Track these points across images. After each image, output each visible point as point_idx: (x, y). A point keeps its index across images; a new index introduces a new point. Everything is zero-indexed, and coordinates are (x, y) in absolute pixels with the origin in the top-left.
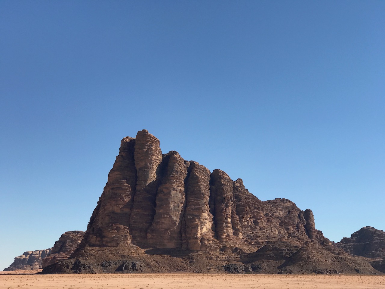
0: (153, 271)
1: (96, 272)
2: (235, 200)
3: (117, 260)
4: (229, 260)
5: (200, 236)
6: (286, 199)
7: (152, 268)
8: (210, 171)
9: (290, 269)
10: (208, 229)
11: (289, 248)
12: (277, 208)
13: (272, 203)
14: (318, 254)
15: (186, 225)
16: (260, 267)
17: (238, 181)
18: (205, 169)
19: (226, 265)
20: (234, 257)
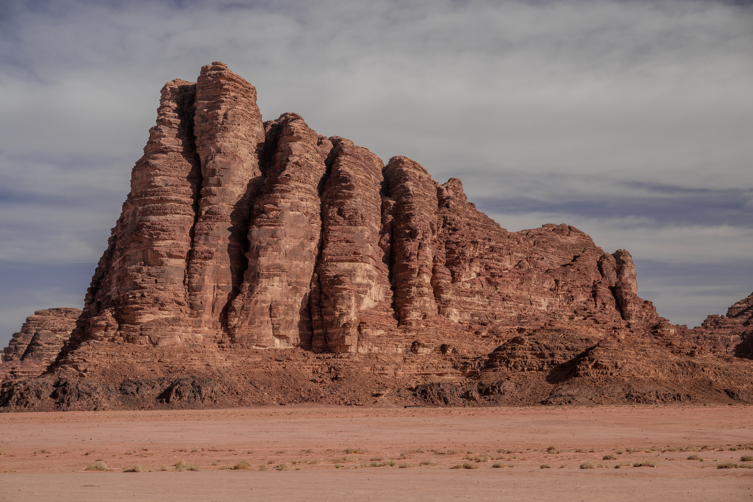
0: (241, 403)
1: (106, 407)
2: (441, 230)
3: (156, 377)
4: (426, 374)
5: (356, 318)
6: (567, 225)
7: (239, 396)
8: (381, 162)
9: (571, 392)
10: (375, 301)
11: (569, 344)
12: (545, 249)
13: (532, 237)
14: (638, 357)
15: (321, 293)
16: (499, 391)
17: (449, 184)
18: (369, 158)
19: (417, 388)
20: (437, 368)
